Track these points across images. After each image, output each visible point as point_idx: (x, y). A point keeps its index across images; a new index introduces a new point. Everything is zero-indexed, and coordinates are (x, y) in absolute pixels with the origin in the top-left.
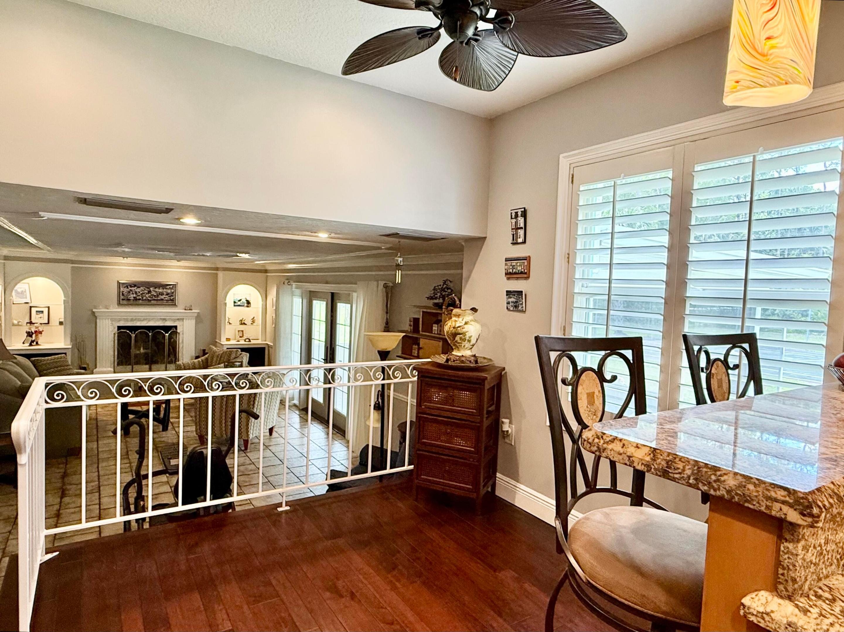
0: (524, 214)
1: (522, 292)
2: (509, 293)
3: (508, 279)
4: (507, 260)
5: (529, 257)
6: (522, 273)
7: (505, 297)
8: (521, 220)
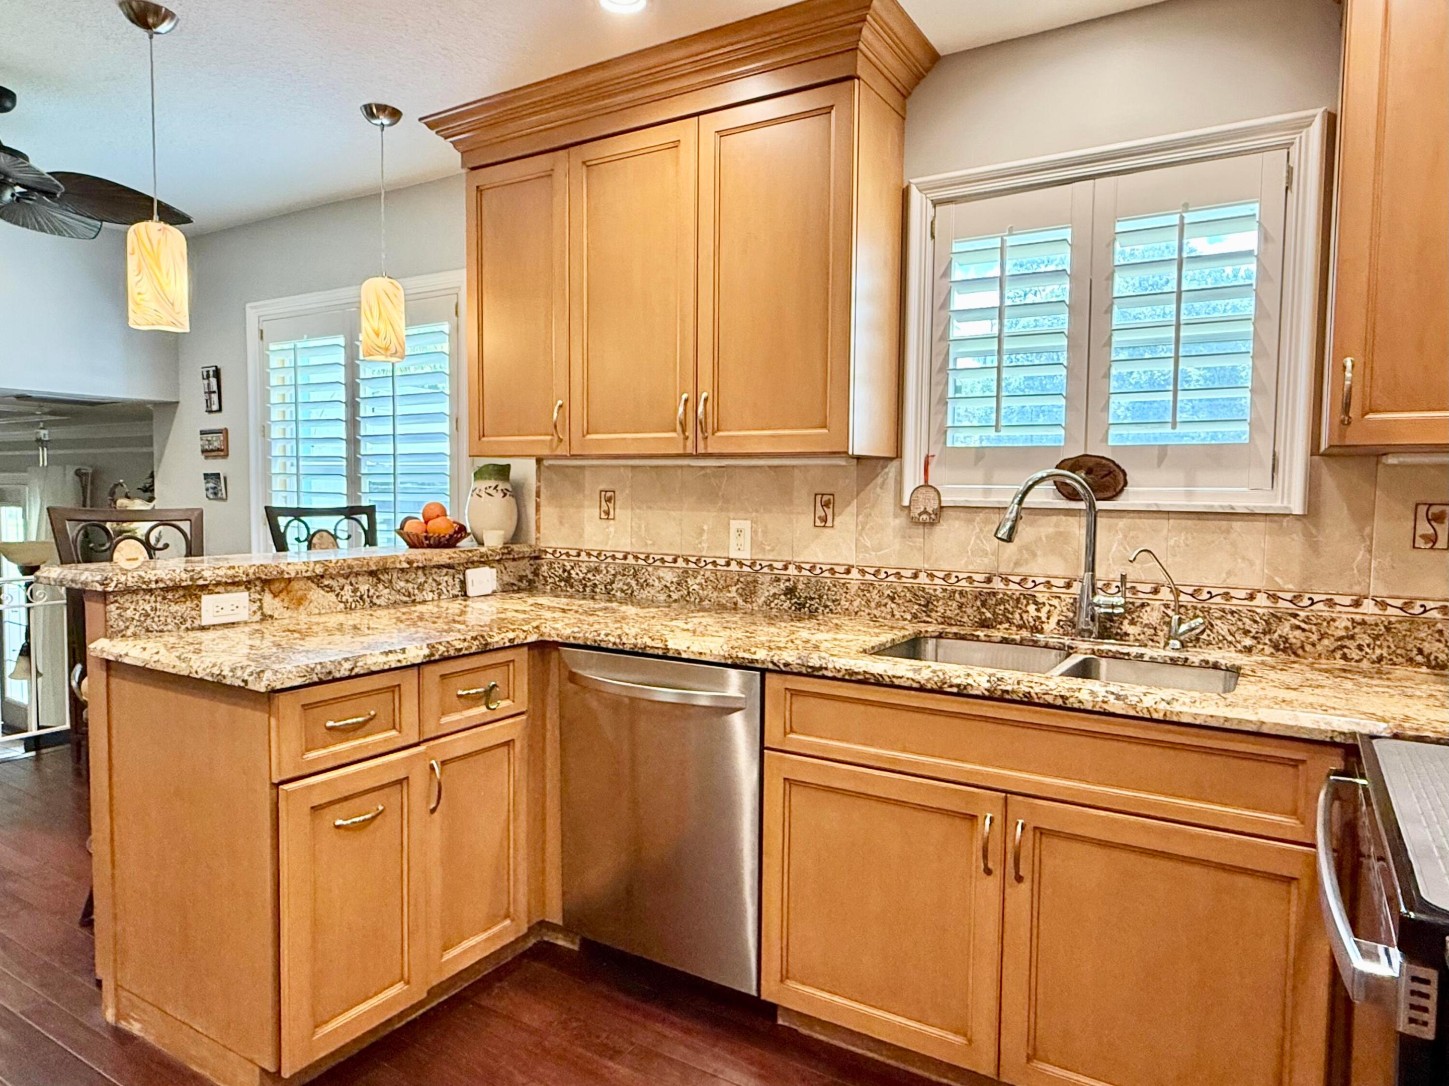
0: (217, 373)
1: (218, 474)
2: (206, 476)
3: (206, 457)
4: (203, 433)
5: (226, 430)
6: (219, 450)
7: (203, 481)
8: (213, 381)
